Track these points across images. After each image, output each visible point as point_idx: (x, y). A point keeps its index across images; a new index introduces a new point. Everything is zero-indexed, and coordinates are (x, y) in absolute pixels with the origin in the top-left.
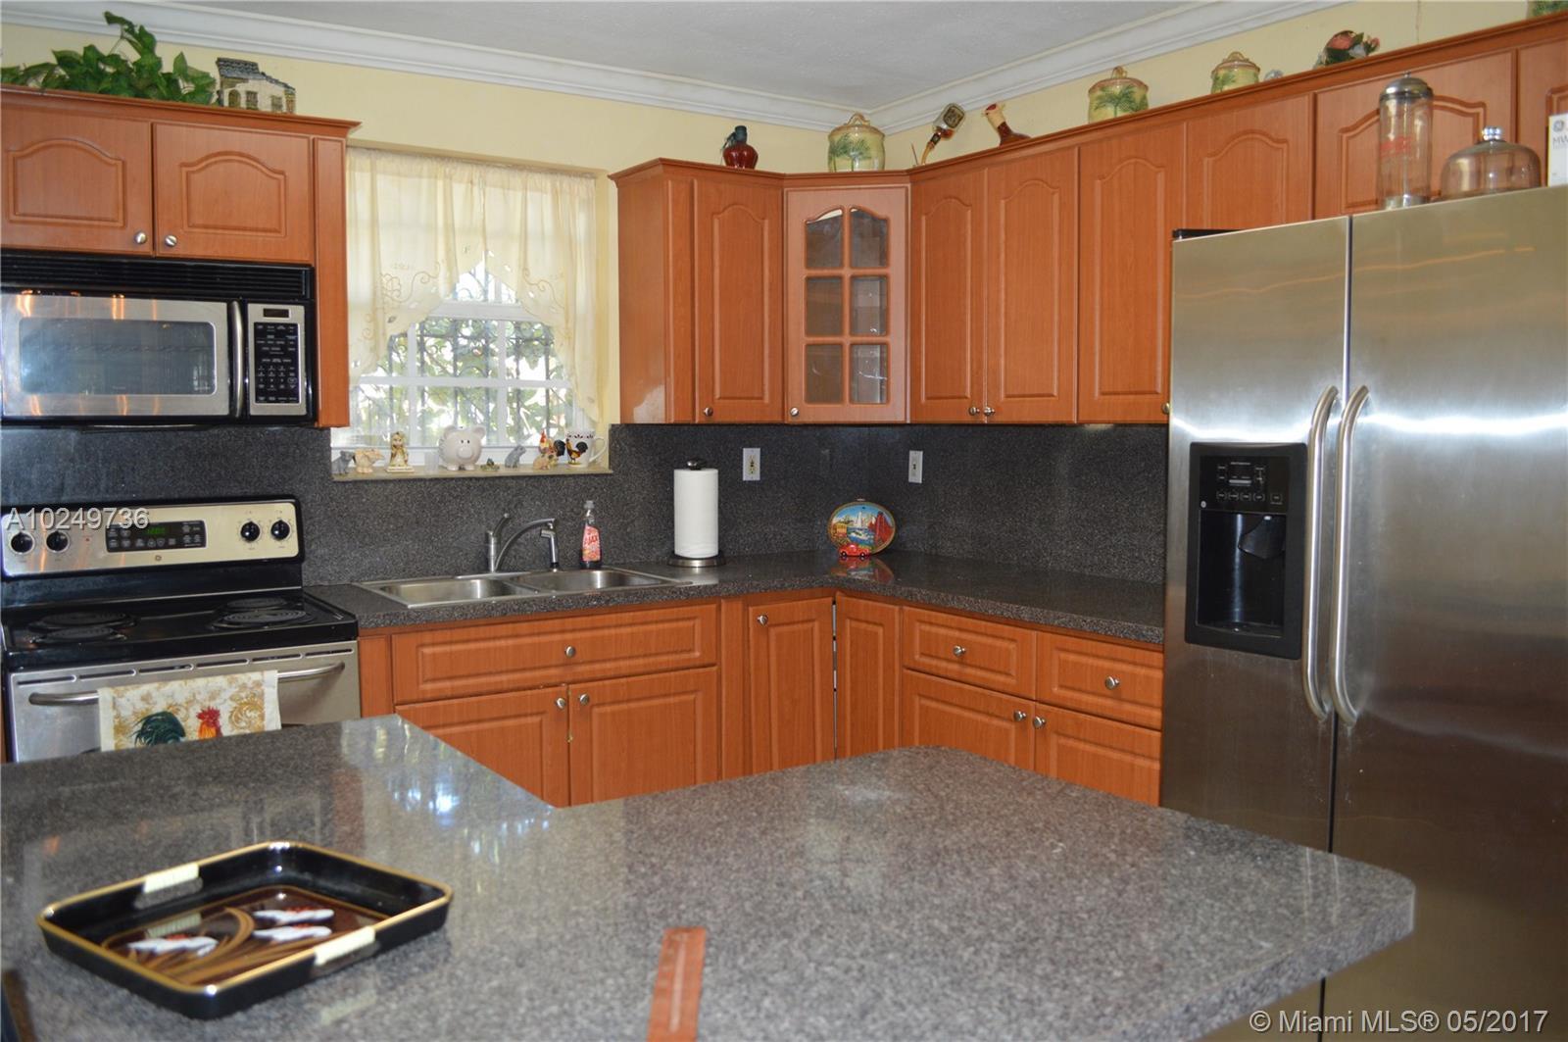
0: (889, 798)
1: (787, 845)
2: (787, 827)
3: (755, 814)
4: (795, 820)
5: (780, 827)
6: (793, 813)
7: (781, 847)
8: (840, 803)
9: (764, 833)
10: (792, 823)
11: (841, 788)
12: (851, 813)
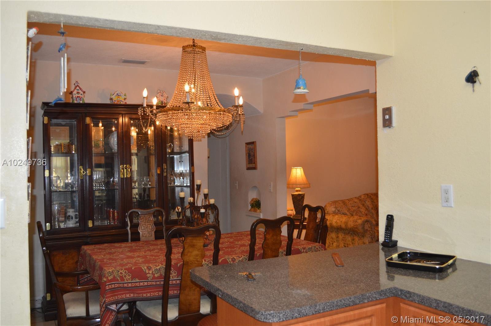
0: (293, 290)
1: (324, 279)
2: (324, 283)
3: (334, 286)
4: (322, 284)
5: (326, 283)
6: (323, 286)
7: (325, 278)
8: (309, 289)
9: (330, 282)
10: (323, 284)
11: (308, 294)
12: (306, 286)
